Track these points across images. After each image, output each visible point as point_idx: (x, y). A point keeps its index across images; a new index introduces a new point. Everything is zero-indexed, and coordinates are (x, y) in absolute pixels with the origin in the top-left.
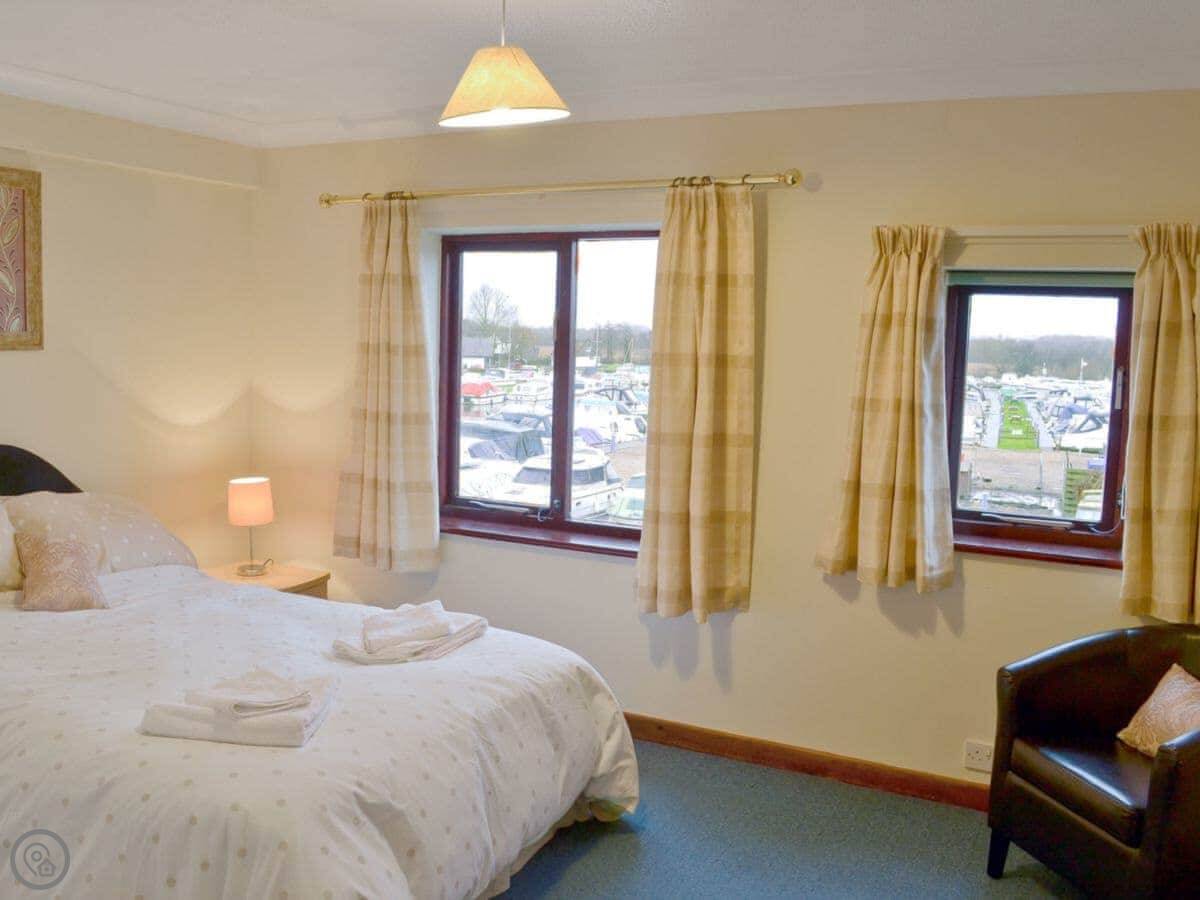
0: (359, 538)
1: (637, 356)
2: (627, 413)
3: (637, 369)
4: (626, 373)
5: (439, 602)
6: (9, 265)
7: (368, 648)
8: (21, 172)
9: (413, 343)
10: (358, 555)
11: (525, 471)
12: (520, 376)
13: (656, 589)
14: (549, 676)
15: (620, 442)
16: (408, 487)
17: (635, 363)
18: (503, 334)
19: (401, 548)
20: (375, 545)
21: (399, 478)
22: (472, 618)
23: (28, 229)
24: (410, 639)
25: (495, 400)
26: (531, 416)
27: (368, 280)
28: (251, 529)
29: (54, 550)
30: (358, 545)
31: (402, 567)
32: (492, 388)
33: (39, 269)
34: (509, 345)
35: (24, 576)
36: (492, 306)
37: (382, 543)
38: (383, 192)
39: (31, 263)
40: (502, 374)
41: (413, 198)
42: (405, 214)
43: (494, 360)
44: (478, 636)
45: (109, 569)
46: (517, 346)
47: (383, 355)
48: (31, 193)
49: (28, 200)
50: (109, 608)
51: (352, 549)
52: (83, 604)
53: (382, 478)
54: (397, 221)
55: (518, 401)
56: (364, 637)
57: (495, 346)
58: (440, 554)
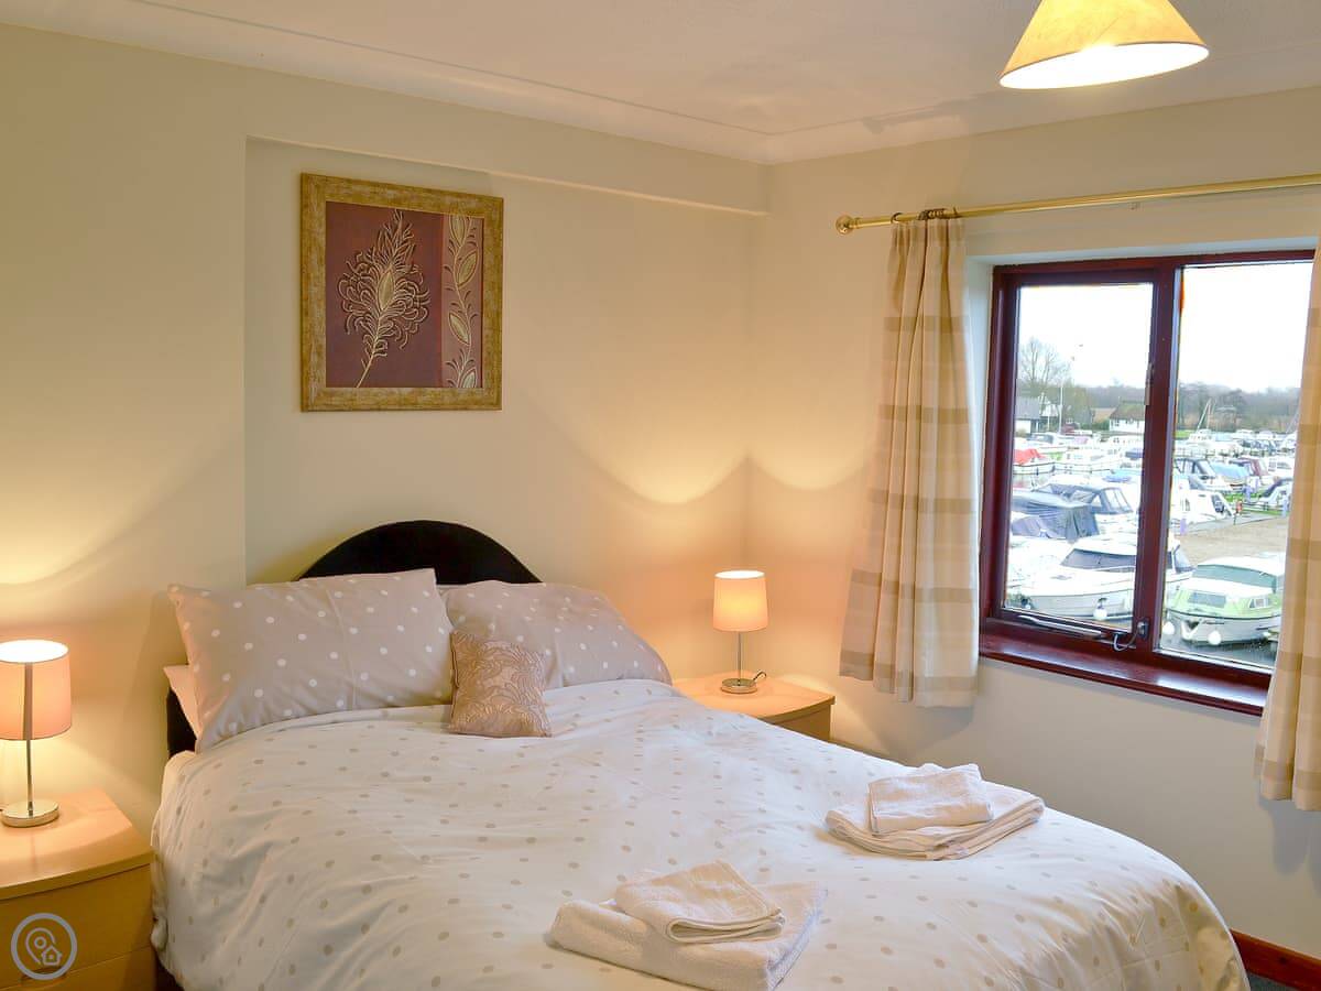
0: (873, 656)
1: (1216, 421)
2: (1199, 487)
3: (1215, 435)
4: (1200, 441)
5: (975, 767)
6: (464, 309)
7: (873, 827)
8: (480, 198)
9: (951, 405)
10: (871, 678)
11: (1077, 555)
12: (1071, 443)
13: (1291, 768)
14: (1136, 900)
15: (1192, 523)
16: (939, 595)
17: (1213, 429)
18: (1053, 394)
19: (927, 675)
20: (892, 667)
21: (927, 583)
22: (1022, 797)
23: (486, 265)
24: (932, 824)
25: (1041, 469)
26: (1086, 490)
27: (894, 325)
28: (740, 634)
29: (492, 658)
30: (872, 664)
31: (926, 698)
32: (1039, 456)
33: (499, 314)
34: (1060, 407)
35: (456, 687)
36: (1041, 362)
37: (901, 666)
38: (917, 212)
39: (490, 307)
40: (1050, 439)
41: (957, 216)
42: (945, 237)
43: (1040, 423)
44: (1029, 823)
45: (561, 683)
46: (1069, 407)
47: (912, 422)
48: (491, 222)
49: (487, 231)
50: (550, 736)
51: (864, 670)
52: (521, 729)
53: (905, 580)
54: (935, 247)
55: (1068, 471)
56: (870, 810)
57: (1043, 407)
58: (978, 684)
